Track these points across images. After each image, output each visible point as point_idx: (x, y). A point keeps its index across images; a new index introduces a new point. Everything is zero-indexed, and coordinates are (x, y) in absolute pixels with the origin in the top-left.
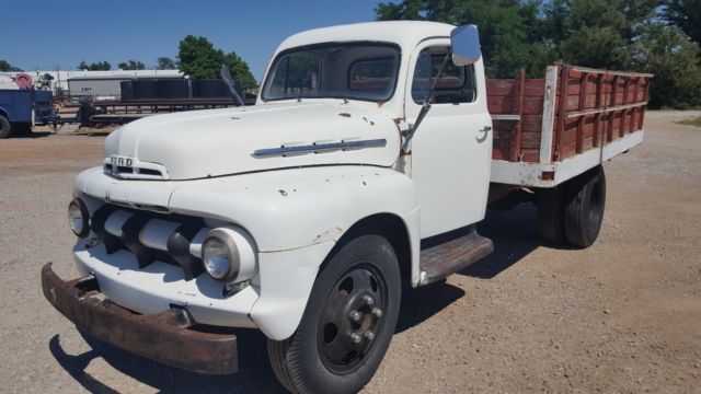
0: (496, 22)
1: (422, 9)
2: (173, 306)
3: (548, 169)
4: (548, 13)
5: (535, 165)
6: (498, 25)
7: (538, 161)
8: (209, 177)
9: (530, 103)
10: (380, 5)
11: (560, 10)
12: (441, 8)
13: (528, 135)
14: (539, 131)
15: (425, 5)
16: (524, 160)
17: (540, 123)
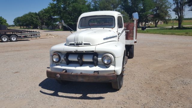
0: (82, 9)
1: (62, 5)
2: (95, 72)
3: (136, 41)
4: (93, 6)
5: (133, 40)
6: (83, 10)
7: (133, 39)
8: (99, 44)
9: (131, 28)
10: (50, 3)
11: (96, 6)
12: (67, 4)
13: (131, 34)
14: (133, 33)
15: (63, 4)
16: (130, 39)
17: (133, 32)
